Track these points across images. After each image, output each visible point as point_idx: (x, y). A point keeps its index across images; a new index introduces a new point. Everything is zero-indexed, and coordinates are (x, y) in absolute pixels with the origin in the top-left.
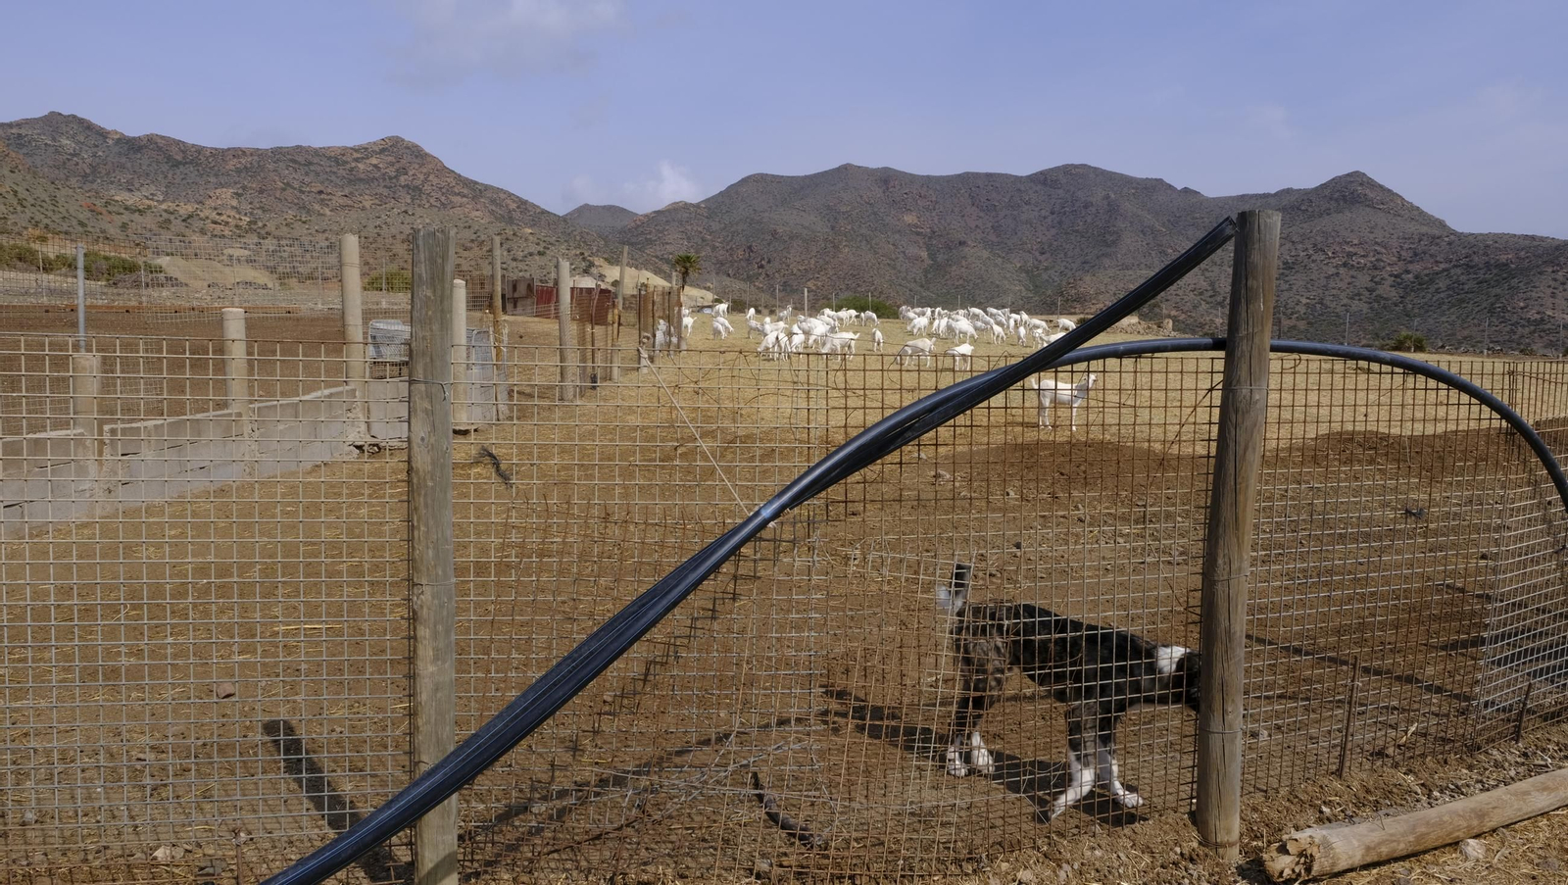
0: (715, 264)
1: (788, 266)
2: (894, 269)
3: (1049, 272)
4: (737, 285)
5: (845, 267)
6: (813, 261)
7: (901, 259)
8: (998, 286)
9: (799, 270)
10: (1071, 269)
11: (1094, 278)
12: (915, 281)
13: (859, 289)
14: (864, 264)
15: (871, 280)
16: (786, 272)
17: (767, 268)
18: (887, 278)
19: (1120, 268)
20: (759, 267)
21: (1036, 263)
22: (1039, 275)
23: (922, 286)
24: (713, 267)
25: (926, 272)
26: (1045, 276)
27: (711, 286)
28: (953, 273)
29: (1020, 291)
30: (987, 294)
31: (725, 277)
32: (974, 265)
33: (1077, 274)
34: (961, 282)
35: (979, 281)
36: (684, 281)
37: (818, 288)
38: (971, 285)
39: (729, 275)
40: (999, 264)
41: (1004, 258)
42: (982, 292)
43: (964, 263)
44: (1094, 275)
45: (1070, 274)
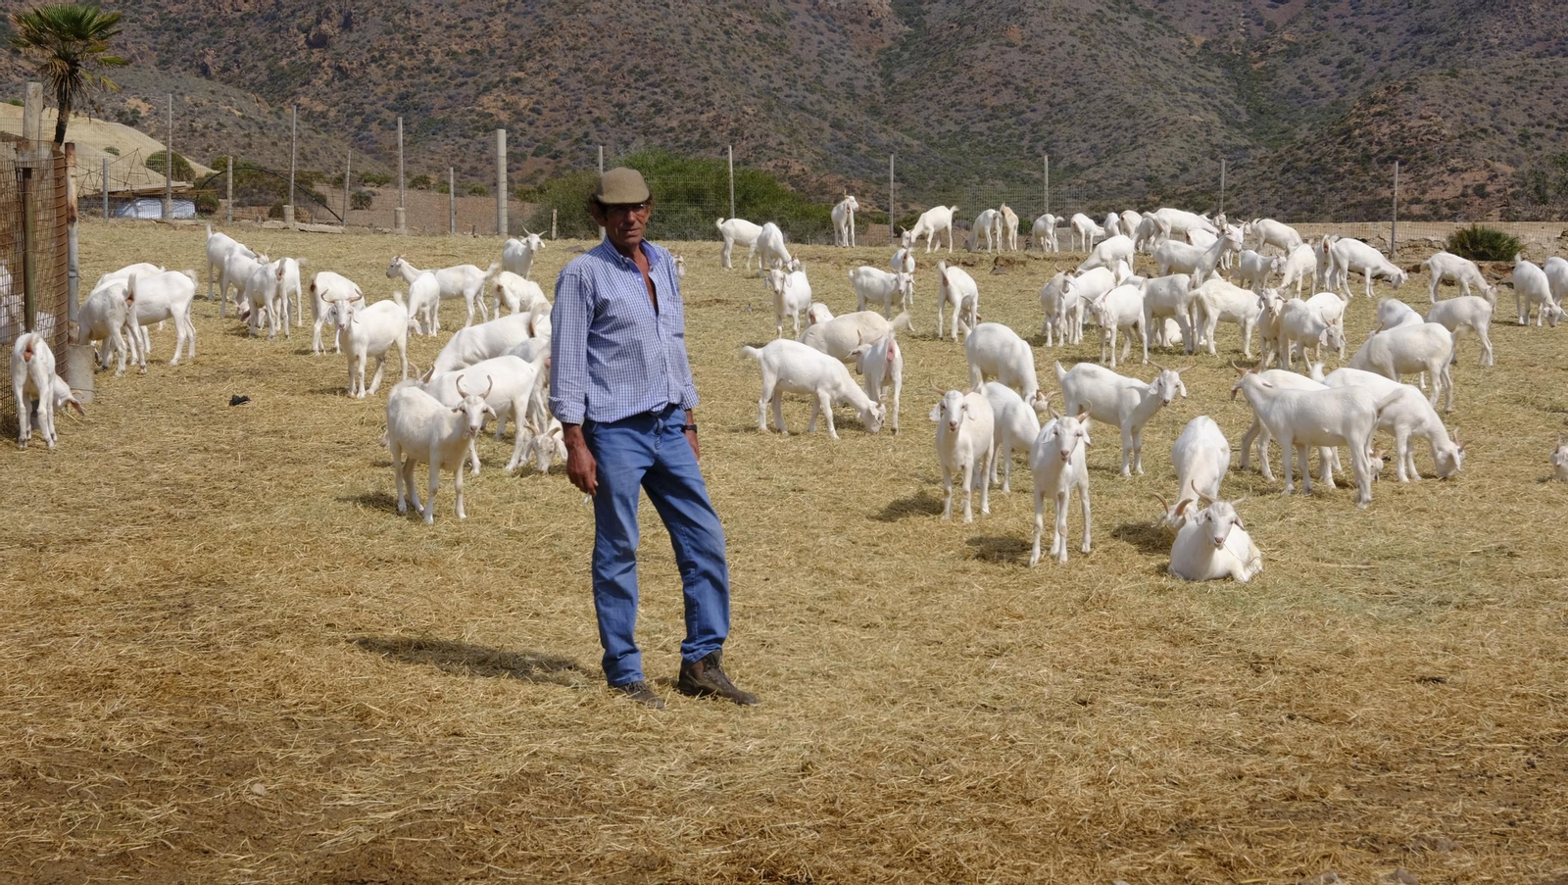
0: (156, 32)
1: (415, 39)
2: (781, 51)
3: (1303, 62)
4: (238, 105)
5: (610, 44)
6: (498, 25)
7: (803, 17)
8: (1130, 111)
9: (453, 54)
10: (1376, 55)
11: (1456, 83)
12: (852, 95)
13: (660, 121)
14: (678, 37)
15: (699, 88)
16: (407, 62)
17: (341, 47)
18: (756, 81)
19: (1538, 47)
20: (311, 44)
21: (1257, 31)
22: (1270, 73)
23: (874, 111)
24: (148, 40)
25: (888, 62)
26: (1288, 79)
27: (144, 111)
28: (979, 68)
29: (1207, 126)
30: (1095, 138)
31: (191, 79)
32: (1049, 40)
33: (1395, 70)
34: (1007, 96)
35: (1070, 93)
36: (64, 106)
37: (518, 116)
38: (1041, 106)
39: (205, 71)
40: (1133, 33)
41: (1149, 14)
42: (1077, 131)
43: (1015, 34)
44: (1454, 74)
45: (1371, 69)
